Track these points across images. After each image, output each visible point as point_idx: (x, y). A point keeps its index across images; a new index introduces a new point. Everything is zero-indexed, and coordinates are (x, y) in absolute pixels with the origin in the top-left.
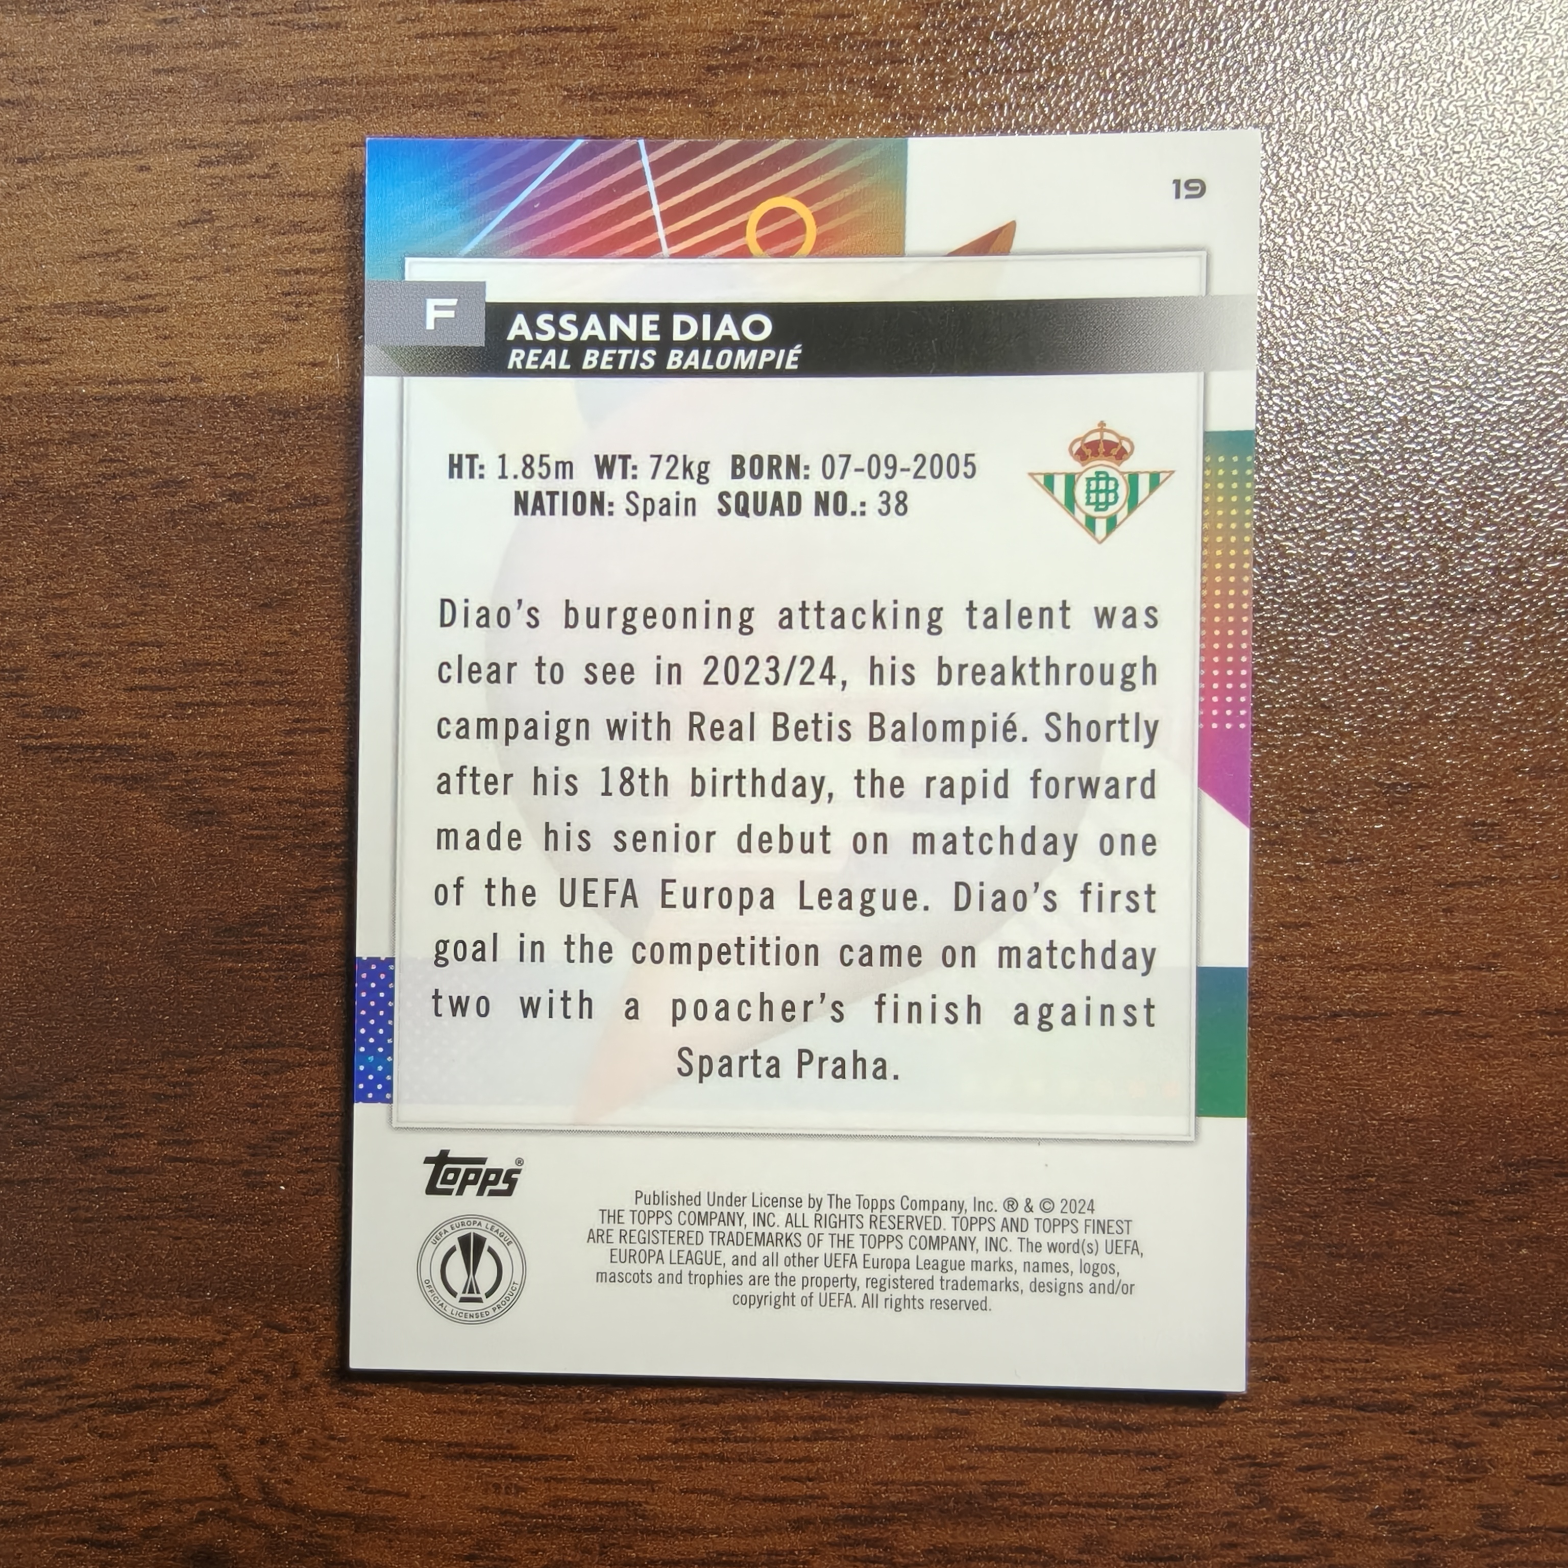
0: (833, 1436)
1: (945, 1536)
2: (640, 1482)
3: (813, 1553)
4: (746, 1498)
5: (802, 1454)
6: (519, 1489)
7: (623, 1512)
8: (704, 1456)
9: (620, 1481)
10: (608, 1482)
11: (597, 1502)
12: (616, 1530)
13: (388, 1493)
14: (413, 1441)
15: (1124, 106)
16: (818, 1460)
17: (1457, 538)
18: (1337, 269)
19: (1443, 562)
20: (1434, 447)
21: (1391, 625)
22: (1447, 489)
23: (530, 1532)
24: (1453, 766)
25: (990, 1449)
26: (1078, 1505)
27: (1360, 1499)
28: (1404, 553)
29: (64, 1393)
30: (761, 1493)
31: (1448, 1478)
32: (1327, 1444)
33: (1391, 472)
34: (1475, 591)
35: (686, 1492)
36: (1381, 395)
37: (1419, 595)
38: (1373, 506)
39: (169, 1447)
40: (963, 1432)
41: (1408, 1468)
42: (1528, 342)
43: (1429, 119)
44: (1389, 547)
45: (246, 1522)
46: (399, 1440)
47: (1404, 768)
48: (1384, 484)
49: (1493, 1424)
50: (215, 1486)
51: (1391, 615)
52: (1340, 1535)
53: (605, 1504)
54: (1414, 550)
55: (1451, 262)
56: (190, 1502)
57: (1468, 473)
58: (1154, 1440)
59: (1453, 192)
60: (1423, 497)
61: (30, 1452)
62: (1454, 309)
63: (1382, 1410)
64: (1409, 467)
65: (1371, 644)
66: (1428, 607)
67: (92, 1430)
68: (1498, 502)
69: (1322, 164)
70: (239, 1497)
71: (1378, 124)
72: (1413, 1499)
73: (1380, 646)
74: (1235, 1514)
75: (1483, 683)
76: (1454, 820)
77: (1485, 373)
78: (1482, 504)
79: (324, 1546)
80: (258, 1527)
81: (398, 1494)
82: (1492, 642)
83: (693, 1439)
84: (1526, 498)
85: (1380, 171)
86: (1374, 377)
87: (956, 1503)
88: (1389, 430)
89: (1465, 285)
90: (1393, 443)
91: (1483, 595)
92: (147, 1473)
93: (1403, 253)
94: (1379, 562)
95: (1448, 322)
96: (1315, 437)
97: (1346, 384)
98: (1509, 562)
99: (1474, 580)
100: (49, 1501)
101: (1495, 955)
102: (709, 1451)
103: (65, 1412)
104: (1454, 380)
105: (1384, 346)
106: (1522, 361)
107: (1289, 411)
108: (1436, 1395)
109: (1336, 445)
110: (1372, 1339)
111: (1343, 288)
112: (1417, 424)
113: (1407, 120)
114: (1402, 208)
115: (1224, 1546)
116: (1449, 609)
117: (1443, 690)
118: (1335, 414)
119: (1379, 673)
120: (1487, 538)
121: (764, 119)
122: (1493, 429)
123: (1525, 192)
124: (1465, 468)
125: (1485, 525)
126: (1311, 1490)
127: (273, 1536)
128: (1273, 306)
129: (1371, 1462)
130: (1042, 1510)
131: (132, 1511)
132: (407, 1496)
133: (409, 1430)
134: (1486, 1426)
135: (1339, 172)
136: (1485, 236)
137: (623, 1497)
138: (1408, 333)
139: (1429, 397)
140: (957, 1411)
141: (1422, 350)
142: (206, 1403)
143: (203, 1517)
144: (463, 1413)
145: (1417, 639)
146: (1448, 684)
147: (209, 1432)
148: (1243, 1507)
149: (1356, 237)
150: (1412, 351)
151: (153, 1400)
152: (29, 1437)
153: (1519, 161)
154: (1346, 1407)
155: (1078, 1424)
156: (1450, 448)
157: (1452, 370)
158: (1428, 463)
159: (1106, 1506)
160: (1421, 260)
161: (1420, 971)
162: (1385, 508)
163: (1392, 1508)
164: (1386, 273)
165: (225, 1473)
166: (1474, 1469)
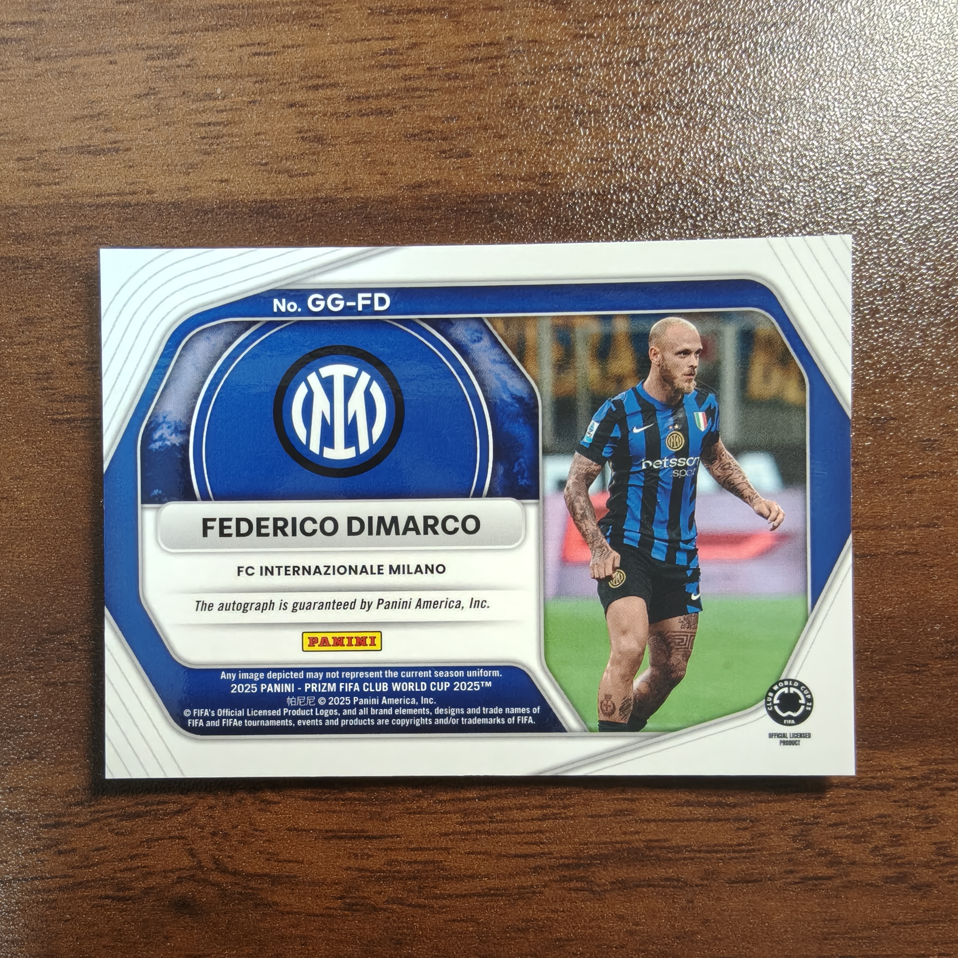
0: (555, 817)
1: (623, 873)
2: (441, 848)
3: (544, 887)
4: (504, 856)
5: (537, 828)
6: (369, 856)
7: (431, 867)
8: (479, 832)
9: (429, 849)
10: (421, 849)
11: (415, 862)
12: (427, 877)
13: (290, 861)
14: (305, 830)
15: (707, 13)
16: (546, 831)
17: (910, 269)
18: (836, 109)
19: (903, 285)
20: (896, 215)
21: (873, 323)
22: (904, 240)
23: (376, 881)
24: (911, 406)
25: (648, 821)
26: (700, 852)
27: (864, 842)
28: (879, 280)
29: (93, 809)
30: (513, 852)
31: (917, 828)
32: (845, 811)
33: (870, 231)
34: (922, 302)
35: (469, 853)
36: (864, 185)
37: (889, 305)
38: (861, 252)
39: (157, 840)
40: (632, 812)
41: (893, 823)
42: (950, 151)
43: (889, 17)
44: (870, 277)
45: (206, 882)
46: (295, 829)
47: (882, 409)
48: (866, 239)
49: (943, 795)
50: (186, 862)
51: (873, 316)
52: (853, 863)
53: (420, 862)
54: (884, 278)
55: (904, 104)
56: (172, 871)
57: (916, 230)
58: (745, 812)
59: (904, 61)
60: (890, 246)
61: (74, 845)
62: (906, 132)
63: (877, 789)
64: (881, 227)
65: (861, 334)
66: (894, 312)
67: (111, 831)
68: (933, 247)
69: (826, 46)
70: (201, 868)
71: (858, 21)
72: (895, 841)
73: (866, 336)
74: (792, 853)
75: (927, 356)
76: (912, 438)
77: (925, 170)
78: (925, 249)
79: (253, 894)
80: (213, 885)
81: (297, 862)
82: (932, 332)
83: (471, 822)
84: (950, 245)
85: (860, 49)
86: (860, 174)
87: (628, 853)
88: (869, 205)
89: (912, 117)
90: (871, 213)
91: (927, 304)
92: (144, 855)
93: (875, 98)
94: (865, 285)
95: (903, 140)
96: (825, 211)
97: (843, 179)
98: (941, 283)
99: (921, 295)
100: (87, 874)
101: (938, 518)
102: (482, 829)
103: (94, 821)
104: (907, 175)
105: (865, 155)
106: (947, 162)
107: (809, 195)
108: (907, 778)
109: (838, 216)
110: (871, 748)
111: (840, 120)
112: (886, 201)
113: (875, 18)
114: (873, 71)
115: (786, 872)
116: (906, 313)
117: (903, 361)
118: (837, 197)
119: (866, 352)
120: (929, 269)
121: (490, 25)
122: (930, 204)
123: (946, 60)
124: (914, 227)
125: (927, 261)
126: (836, 838)
127: (222, 890)
128: (799, 132)
129: (872, 819)
130: (680, 856)
131: (137, 879)
132: (302, 862)
133: (301, 823)
134: (938, 796)
135: (836, 50)
136: (923, 87)
137: (431, 858)
138: (879, 147)
139: (892, 185)
140: (627, 799)
141: (887, 157)
142: (179, 812)
143: (180, 880)
144: (334, 812)
145: (887, 331)
146: (907, 357)
147: (182, 829)
148: (798, 849)
149: (847, 89)
150: (882, 157)
151: (146, 812)
152: (73, 836)
153: (942, 42)
154: (856, 788)
155: (700, 804)
156: (905, 216)
157: (905, 168)
158: (892, 225)
159: (716, 852)
160: (886, 102)
161: (893, 529)
162: (867, 253)
163: (884, 846)
164: (865, 111)
165: (192, 853)
166: (930, 822)
